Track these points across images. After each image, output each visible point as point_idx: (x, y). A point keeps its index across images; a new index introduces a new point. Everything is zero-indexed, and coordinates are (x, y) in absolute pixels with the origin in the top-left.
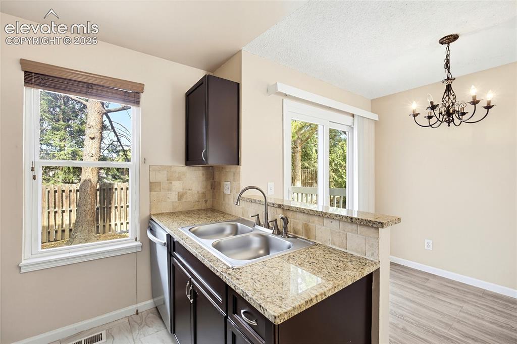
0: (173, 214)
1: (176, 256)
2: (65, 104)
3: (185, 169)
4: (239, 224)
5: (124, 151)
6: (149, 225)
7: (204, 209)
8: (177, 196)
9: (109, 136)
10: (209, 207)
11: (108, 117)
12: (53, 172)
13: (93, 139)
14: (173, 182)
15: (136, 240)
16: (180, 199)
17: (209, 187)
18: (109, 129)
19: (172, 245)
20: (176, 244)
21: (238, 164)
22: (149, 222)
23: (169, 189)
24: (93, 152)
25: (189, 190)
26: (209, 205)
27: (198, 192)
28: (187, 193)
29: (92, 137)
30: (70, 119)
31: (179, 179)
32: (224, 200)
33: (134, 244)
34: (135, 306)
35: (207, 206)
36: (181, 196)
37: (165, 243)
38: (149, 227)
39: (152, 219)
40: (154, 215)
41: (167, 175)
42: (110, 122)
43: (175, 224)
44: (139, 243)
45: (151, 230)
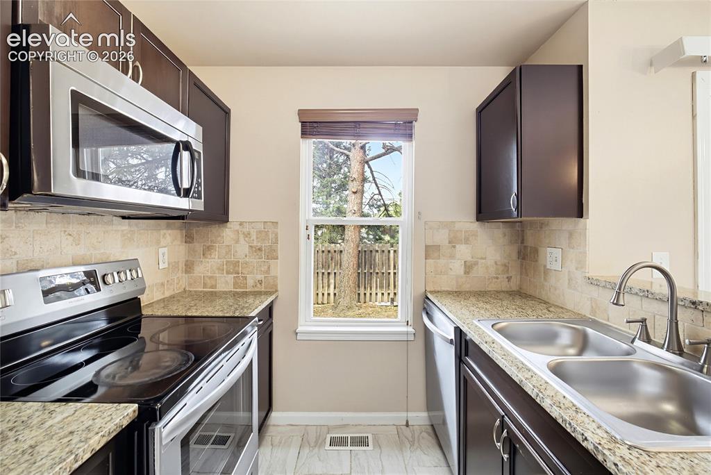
0: (457, 294)
1: (470, 364)
2: (331, 157)
3: (476, 226)
4: (590, 331)
5: (385, 205)
6: (425, 306)
7: (507, 292)
8: (463, 266)
9: (370, 189)
10: (514, 288)
11: (369, 167)
12: (321, 231)
13: (355, 193)
14: (457, 246)
15: (408, 324)
16: (467, 272)
17: (515, 255)
18: (370, 182)
19: (464, 346)
20: (470, 344)
21: (581, 216)
22: (425, 302)
23: (452, 257)
24: (355, 208)
25: (482, 258)
26: (514, 286)
27: (496, 263)
28: (478, 264)
29: (355, 191)
30: (335, 174)
31: (467, 241)
32: (545, 279)
33: (404, 329)
34: (404, 414)
35: (511, 287)
36: (468, 268)
37: (452, 340)
38: (424, 308)
39: (428, 298)
40: (431, 292)
41: (449, 235)
42: (372, 172)
43: (465, 311)
44: (410, 329)
45: (427, 313)
